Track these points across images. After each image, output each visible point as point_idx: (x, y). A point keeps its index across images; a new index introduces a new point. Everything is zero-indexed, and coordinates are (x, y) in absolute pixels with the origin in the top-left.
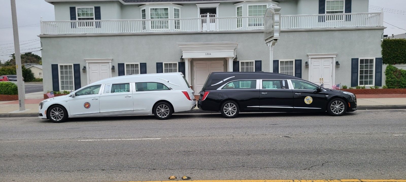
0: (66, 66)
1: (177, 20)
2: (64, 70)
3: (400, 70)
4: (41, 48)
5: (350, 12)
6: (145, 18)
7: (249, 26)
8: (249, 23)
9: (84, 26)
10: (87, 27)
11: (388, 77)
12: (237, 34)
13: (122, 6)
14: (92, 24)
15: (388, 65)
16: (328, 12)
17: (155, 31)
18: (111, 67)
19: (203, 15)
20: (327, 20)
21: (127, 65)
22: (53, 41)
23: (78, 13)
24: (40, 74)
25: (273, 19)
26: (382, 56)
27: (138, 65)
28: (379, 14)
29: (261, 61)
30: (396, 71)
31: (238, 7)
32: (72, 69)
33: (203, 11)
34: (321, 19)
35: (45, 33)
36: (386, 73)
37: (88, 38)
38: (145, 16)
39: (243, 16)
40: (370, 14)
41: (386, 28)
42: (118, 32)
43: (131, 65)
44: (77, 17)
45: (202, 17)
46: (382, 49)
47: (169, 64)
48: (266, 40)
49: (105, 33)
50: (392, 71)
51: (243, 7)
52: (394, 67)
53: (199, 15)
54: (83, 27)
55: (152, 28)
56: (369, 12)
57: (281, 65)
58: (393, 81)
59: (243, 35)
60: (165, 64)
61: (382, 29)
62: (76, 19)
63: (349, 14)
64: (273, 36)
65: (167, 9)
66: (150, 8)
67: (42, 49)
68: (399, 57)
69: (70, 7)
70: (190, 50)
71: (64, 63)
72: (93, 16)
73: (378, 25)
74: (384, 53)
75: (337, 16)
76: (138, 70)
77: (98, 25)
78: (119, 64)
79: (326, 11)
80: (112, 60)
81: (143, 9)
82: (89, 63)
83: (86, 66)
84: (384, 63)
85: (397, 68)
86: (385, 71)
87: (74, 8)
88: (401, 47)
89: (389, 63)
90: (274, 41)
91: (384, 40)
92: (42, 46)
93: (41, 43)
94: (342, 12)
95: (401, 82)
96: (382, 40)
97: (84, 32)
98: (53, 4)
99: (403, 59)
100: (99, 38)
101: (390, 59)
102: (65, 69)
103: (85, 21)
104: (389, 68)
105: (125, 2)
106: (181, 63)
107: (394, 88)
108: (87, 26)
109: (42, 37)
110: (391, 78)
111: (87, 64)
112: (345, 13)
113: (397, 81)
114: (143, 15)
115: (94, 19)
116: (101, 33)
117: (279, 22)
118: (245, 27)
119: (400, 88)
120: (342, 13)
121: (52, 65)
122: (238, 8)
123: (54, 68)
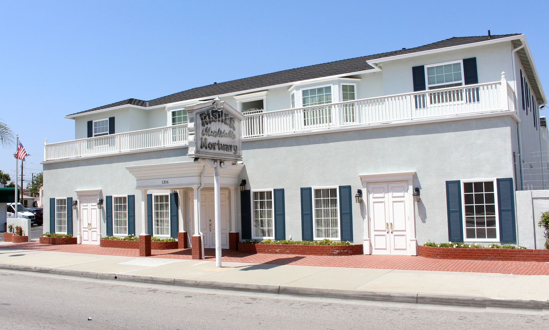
5: (476, 82)
120: (461, 85)
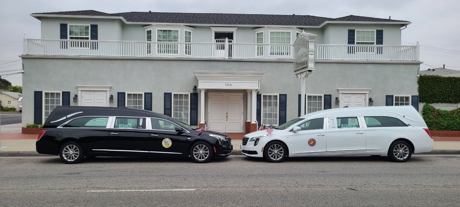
0: (52, 94)
1: (188, 45)
2: (50, 99)
3: (438, 110)
4: (23, 71)
6: (151, 41)
7: (271, 54)
8: (271, 52)
9: (78, 46)
10: (81, 48)
11: (426, 117)
12: (259, 63)
13: (123, 26)
14: (86, 45)
15: (424, 104)
16: (358, 43)
17: (163, 56)
18: (109, 97)
19: (218, 40)
20: (357, 52)
21: (129, 95)
22: (38, 63)
23: (70, 32)
24: (9, 102)
25: (307, 48)
26: (419, 93)
27: (142, 95)
28: (414, 48)
29: (286, 95)
30: (434, 111)
31: (258, 32)
32: (60, 98)
33: (219, 36)
34: (350, 51)
35: (29, 54)
36: (423, 113)
37: (82, 61)
38: (150, 38)
39: (263, 43)
40: (403, 47)
41: (422, 63)
42: (119, 55)
43: (134, 95)
44: (69, 36)
45: (217, 42)
46: (418, 86)
47: (180, 95)
48: (295, 71)
49: (103, 55)
50: (429, 111)
51: (264, 33)
52: (432, 107)
53: (214, 40)
54: (77, 48)
55: (158, 53)
56: (402, 45)
57: (308, 100)
58: (430, 122)
59: (266, 64)
60: (174, 95)
61: (418, 64)
62: (67, 38)
63: (381, 46)
64: (307, 67)
65: (178, 31)
66: (157, 29)
67: (23, 73)
68: (437, 95)
69: (61, 24)
70: (208, 80)
71: (50, 90)
72: (89, 36)
73: (413, 60)
74: (420, 90)
75: (370, 48)
76: (141, 101)
77: (95, 47)
78: (118, 93)
79: (356, 41)
80: (111, 88)
81: (149, 30)
82: (81, 91)
83: (78, 94)
84: (420, 101)
85: (435, 108)
86: (422, 111)
87: (66, 25)
88: (439, 84)
89: (426, 101)
90: (308, 72)
91: (420, 77)
92: (23, 69)
93: (23, 64)
94: (373, 43)
95: (439, 123)
96: (419, 76)
97: (78, 54)
98: (40, 20)
99: (441, 99)
100: (96, 61)
101: (427, 97)
102: (51, 97)
103: (79, 41)
104: (427, 108)
105: (127, 21)
106: (193, 94)
107: (433, 130)
108: (81, 46)
109: (24, 58)
110: (429, 118)
111: (79, 92)
112: (376, 44)
113: (436, 122)
114: (148, 37)
115: (90, 38)
116: (99, 55)
117: (315, 52)
118: (267, 56)
119: (438, 130)
121: (35, 92)
122: (258, 34)
123: (38, 95)
